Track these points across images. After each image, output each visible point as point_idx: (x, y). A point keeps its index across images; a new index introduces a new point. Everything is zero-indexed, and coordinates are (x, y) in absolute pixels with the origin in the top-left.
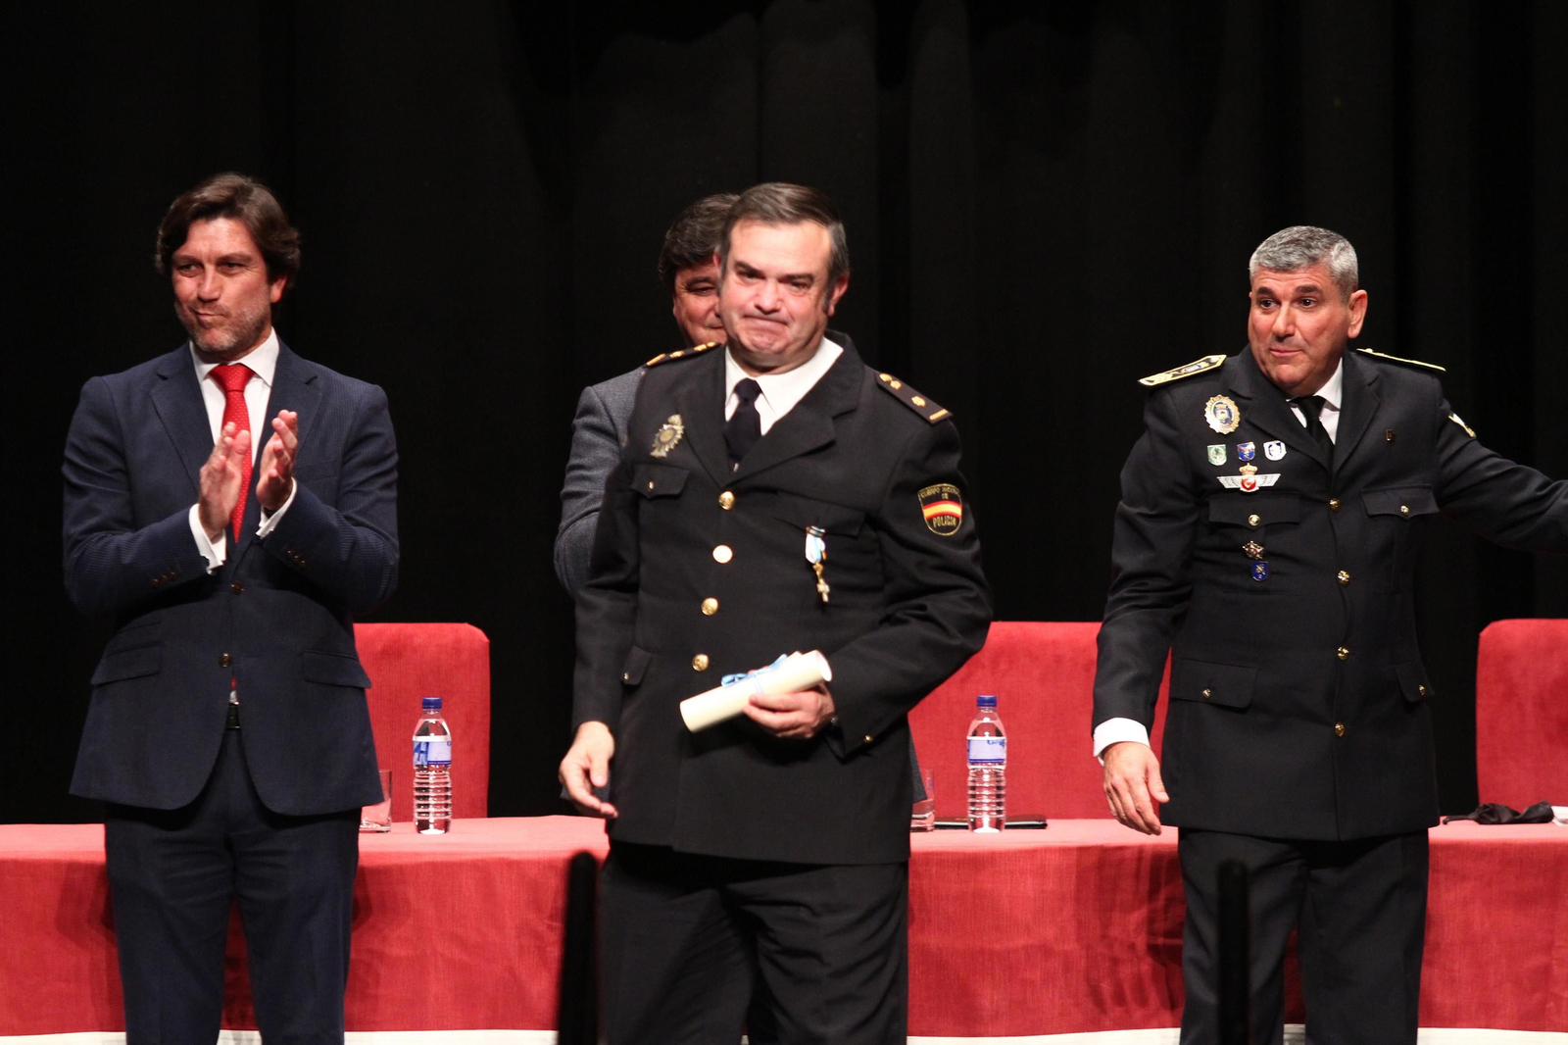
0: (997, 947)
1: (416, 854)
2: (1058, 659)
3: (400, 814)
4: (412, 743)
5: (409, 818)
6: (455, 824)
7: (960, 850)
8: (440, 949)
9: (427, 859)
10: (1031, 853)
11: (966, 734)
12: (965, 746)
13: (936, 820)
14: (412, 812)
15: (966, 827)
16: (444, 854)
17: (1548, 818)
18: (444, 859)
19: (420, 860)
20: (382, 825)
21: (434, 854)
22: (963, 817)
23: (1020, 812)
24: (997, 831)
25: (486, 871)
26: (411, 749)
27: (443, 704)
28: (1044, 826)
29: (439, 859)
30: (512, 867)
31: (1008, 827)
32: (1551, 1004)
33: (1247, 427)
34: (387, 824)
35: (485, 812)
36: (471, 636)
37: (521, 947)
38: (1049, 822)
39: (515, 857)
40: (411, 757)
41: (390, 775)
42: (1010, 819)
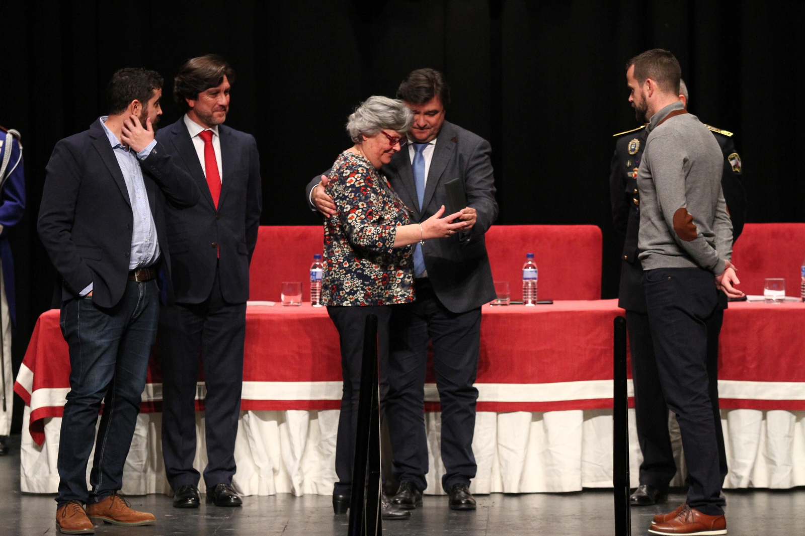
0: (534, 350)
1: (311, 314)
2: (558, 239)
3: (305, 299)
4: (309, 272)
5: (308, 300)
7: (520, 312)
9: (316, 316)
10: (547, 314)
11: (522, 268)
12: (522, 273)
13: (511, 300)
14: (309, 297)
15: (522, 304)
16: (322, 314)
17: (744, 299)
19: (312, 316)
20: (298, 303)
21: (318, 314)
22: (521, 300)
23: (542, 297)
24: (533, 305)
26: (309, 274)
28: (552, 303)
29: (320, 316)
31: (538, 304)
32: (745, 371)
34: (301, 302)
38: (555, 302)
40: (309, 277)
41: (301, 284)
42: (538, 301)
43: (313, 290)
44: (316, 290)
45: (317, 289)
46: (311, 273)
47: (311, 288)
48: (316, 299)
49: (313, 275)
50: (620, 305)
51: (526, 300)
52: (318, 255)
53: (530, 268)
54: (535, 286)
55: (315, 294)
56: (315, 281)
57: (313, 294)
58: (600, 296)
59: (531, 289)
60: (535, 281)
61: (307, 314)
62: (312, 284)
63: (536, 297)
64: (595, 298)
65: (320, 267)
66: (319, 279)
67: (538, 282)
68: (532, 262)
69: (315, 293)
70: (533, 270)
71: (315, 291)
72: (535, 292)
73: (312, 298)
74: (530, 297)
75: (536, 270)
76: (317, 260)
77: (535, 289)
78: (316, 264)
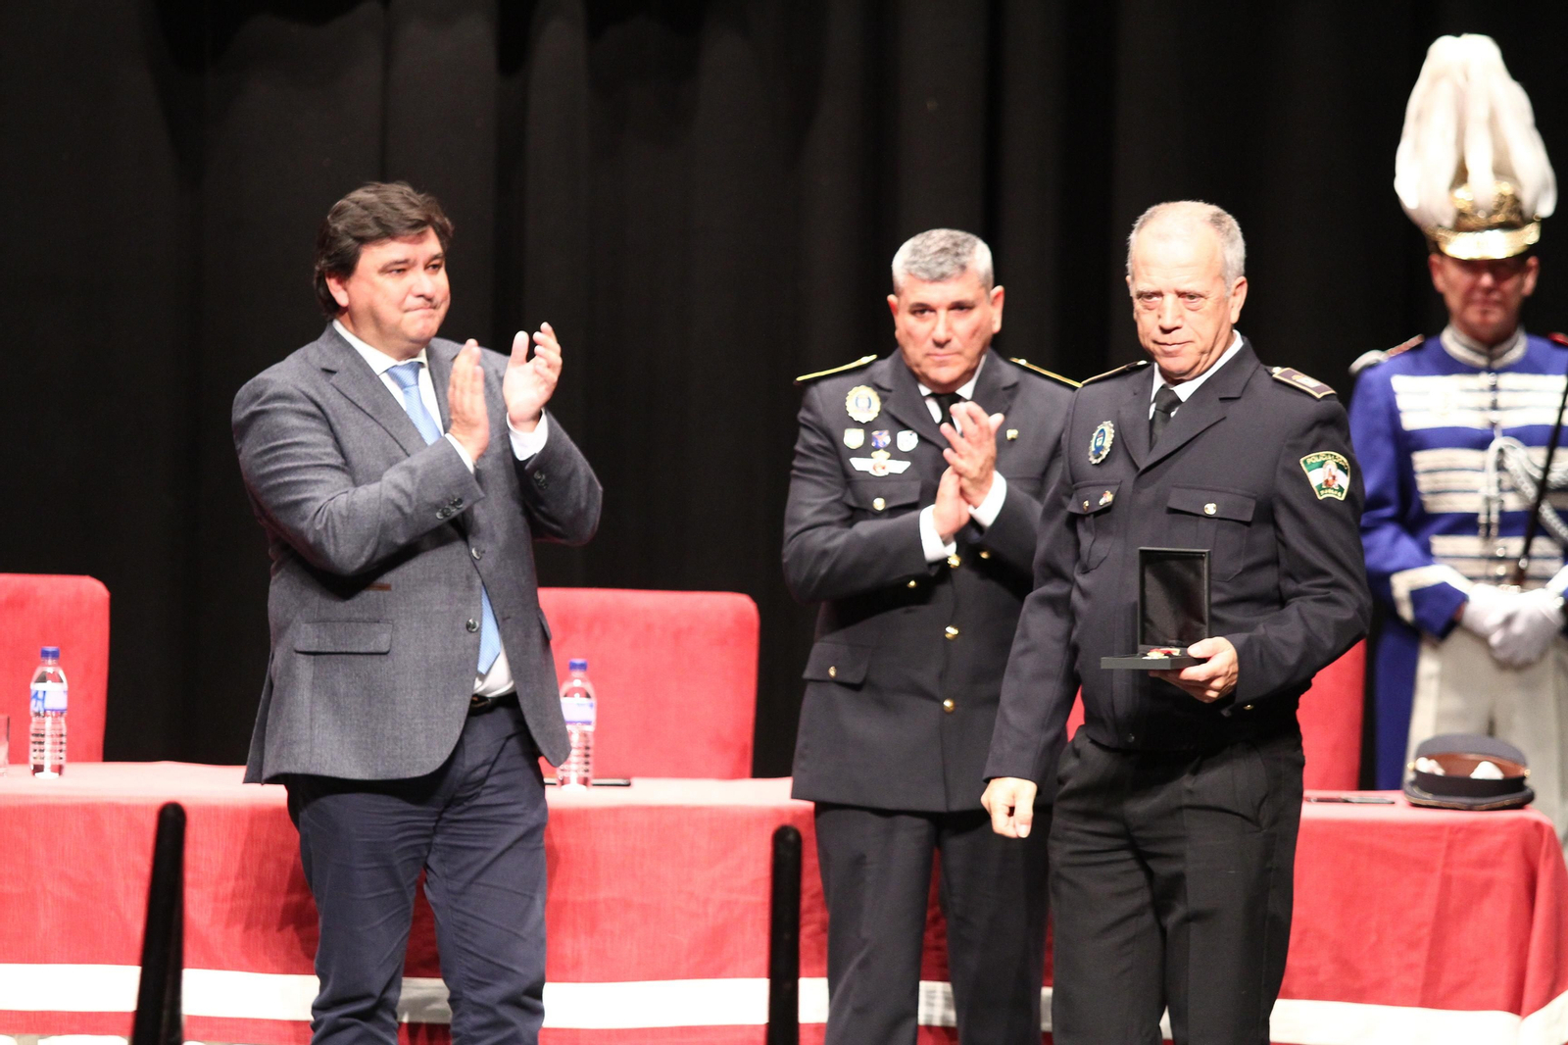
0: (580, 898)
1: (30, 797)
2: (649, 627)
3: (17, 756)
4: (28, 691)
5: (26, 761)
6: (69, 768)
8: (49, 887)
9: (44, 801)
10: (615, 812)
14: (27, 754)
15: (555, 784)
16: (57, 797)
18: (56, 801)
19: (32, 802)
23: (608, 768)
24: (584, 787)
25: (92, 814)
26: (26, 696)
27: (61, 654)
28: (628, 785)
29: (51, 801)
30: (123, 811)
31: (595, 785)
33: (886, 416)
35: (101, 758)
36: (91, 590)
37: (127, 887)
38: (636, 782)
39: (124, 802)
40: (28, 703)
41: (8, 719)
42: (596, 777)
43: (37, 735)
44: (43, 736)
45: (48, 733)
46: (33, 693)
47: (32, 731)
48: (43, 758)
49: (38, 699)
50: (796, 794)
51: (565, 774)
52: (50, 649)
53: (577, 695)
54: (587, 742)
55: (41, 747)
56: (42, 713)
57: (37, 746)
58: (748, 769)
59: (579, 748)
60: (590, 729)
61: (20, 797)
62: (34, 720)
63: (588, 767)
64: (736, 775)
65: (58, 680)
66: (52, 710)
67: (595, 733)
68: (583, 680)
69: (41, 743)
70: (585, 700)
71: (40, 739)
72: (587, 756)
73: (33, 754)
74: (573, 767)
75: (593, 701)
76: (50, 661)
77: (587, 748)
78: (45, 672)
